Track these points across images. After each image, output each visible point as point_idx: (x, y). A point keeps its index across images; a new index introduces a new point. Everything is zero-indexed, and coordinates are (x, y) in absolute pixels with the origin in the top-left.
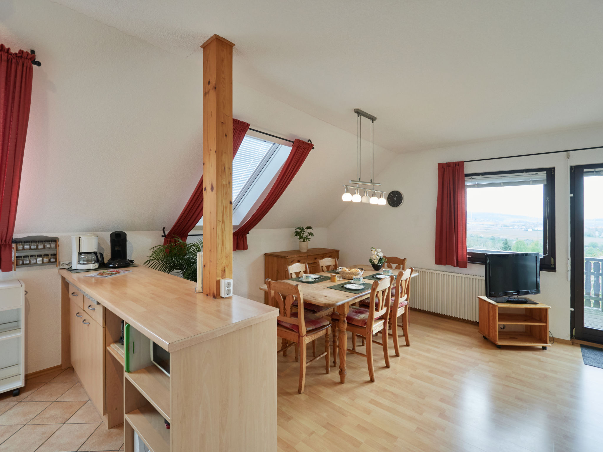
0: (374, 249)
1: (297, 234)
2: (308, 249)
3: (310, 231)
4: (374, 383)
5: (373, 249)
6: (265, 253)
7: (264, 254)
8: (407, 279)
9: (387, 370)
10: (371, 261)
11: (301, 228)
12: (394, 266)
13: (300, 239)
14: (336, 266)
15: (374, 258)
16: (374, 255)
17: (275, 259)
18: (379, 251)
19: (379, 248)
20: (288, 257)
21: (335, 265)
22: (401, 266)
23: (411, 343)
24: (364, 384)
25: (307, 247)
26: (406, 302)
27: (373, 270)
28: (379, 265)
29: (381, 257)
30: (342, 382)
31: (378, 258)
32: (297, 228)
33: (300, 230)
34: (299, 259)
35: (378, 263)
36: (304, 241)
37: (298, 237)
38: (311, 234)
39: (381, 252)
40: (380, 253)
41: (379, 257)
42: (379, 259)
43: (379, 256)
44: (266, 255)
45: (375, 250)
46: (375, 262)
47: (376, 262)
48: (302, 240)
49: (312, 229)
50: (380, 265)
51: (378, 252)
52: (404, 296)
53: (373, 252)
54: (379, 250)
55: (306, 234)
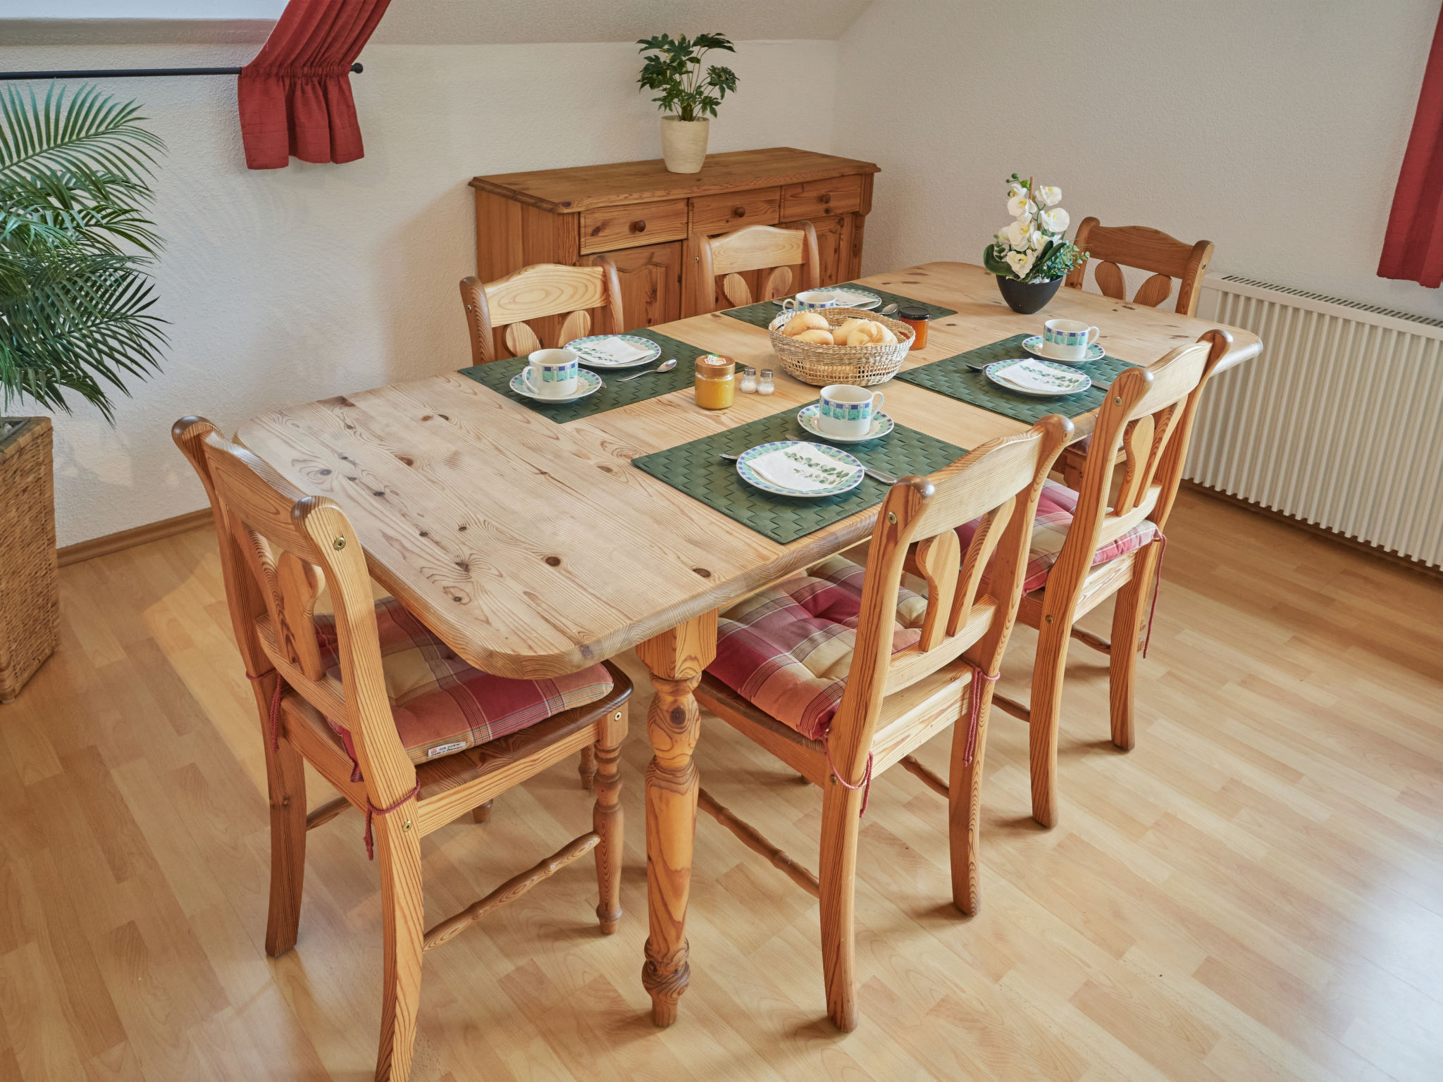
0: (1023, 185)
1: (653, 75)
2: (708, 157)
3: (715, 57)
4: (847, 1044)
5: (1016, 186)
6: (475, 179)
7: (470, 184)
8: (1172, 407)
9: (957, 931)
10: (994, 259)
11: (672, 43)
12: (1134, 278)
13: (666, 102)
14: (809, 272)
15: (1017, 241)
16: (1014, 224)
17: (516, 210)
18: (1049, 203)
19: (1050, 184)
20: (568, 205)
21: (802, 265)
22: (1176, 283)
23: (1139, 731)
24: (785, 1045)
25: (705, 150)
26: (1152, 527)
27: (1001, 311)
28: (1037, 281)
29: (1056, 240)
30: (657, 1019)
31: (1039, 240)
32: (652, 43)
33: (668, 51)
34: (638, 215)
35: (1036, 269)
36: (687, 116)
37: (660, 93)
38: (723, 78)
39: (1059, 205)
40: (1052, 213)
41: (1047, 239)
42: (1040, 249)
43: (1044, 232)
44: (478, 184)
45: (1030, 190)
46: (1015, 268)
47: (1021, 266)
48: (677, 108)
49: (731, 49)
50: (1041, 285)
51: (1042, 207)
52: (1136, 505)
53: (1013, 205)
54: (1051, 194)
55: (696, 77)
